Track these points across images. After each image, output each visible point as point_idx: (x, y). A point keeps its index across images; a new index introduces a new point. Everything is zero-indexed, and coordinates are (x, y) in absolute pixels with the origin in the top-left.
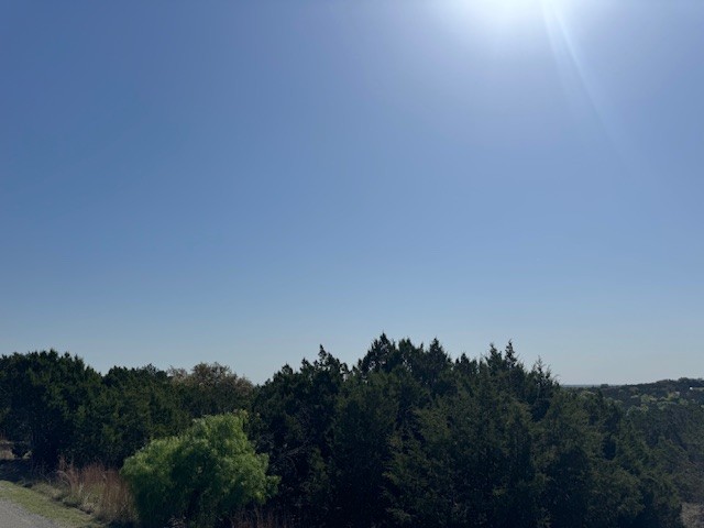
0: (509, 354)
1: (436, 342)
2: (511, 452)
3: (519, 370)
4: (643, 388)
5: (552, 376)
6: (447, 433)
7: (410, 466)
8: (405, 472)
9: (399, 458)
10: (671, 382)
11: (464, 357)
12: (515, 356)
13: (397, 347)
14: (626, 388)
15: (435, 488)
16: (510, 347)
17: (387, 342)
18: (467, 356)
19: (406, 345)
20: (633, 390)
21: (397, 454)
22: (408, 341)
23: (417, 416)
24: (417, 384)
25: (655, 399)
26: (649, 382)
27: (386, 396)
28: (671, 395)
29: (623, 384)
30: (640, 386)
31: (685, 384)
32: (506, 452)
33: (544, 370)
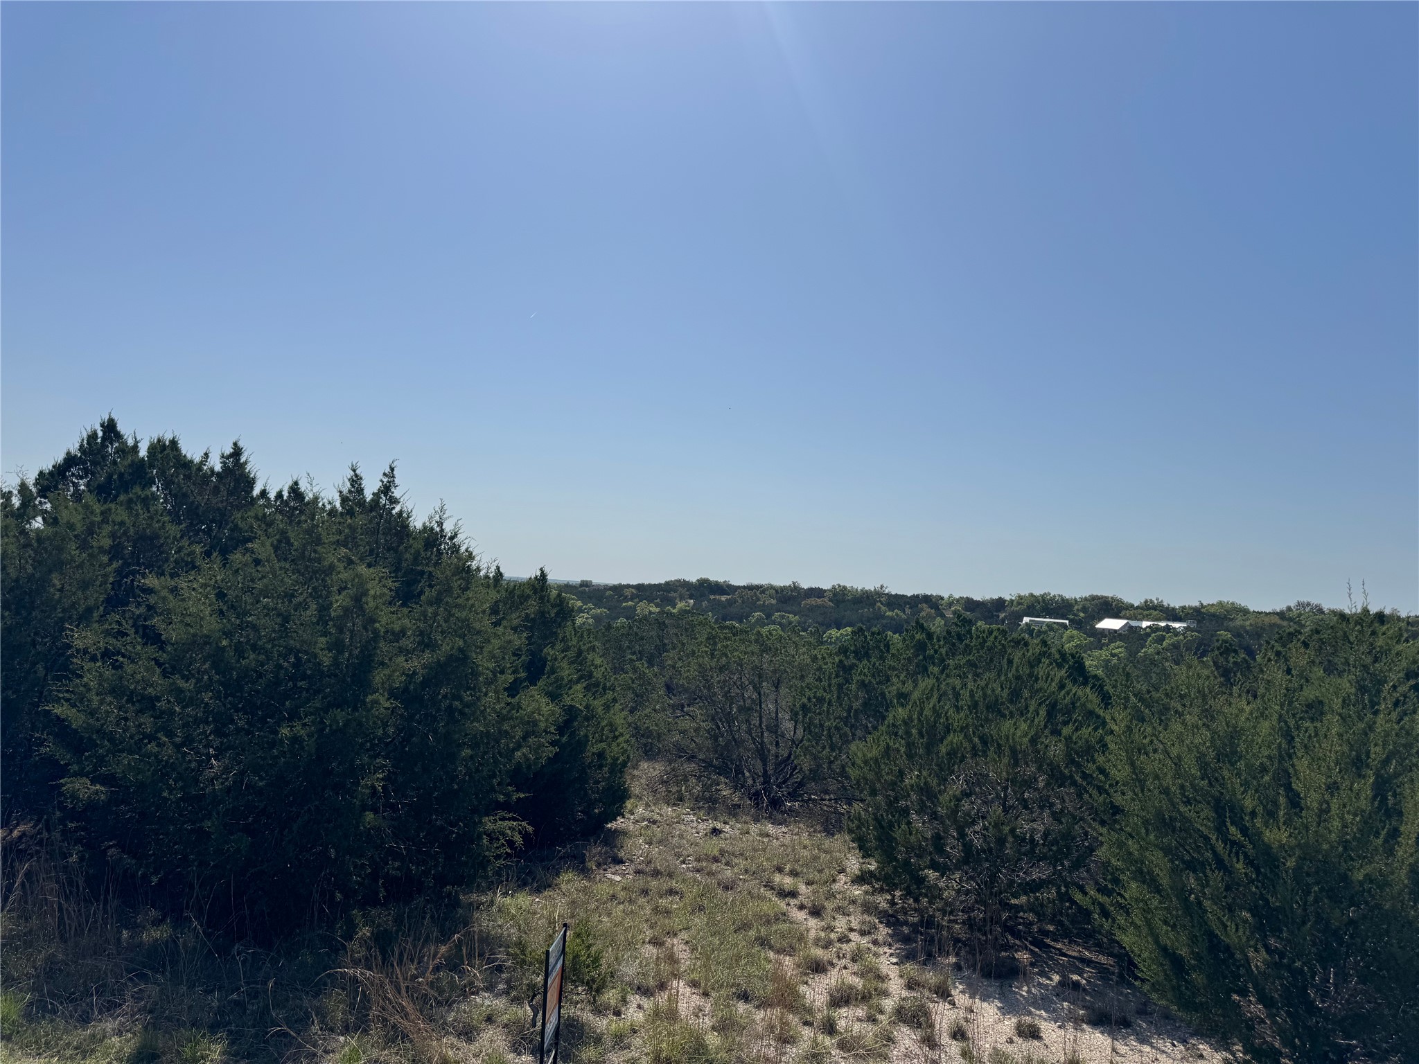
0: (386, 489)
1: (237, 452)
2: (335, 659)
3: (401, 523)
4: (644, 592)
5: (460, 537)
6: (211, 624)
7: (116, 690)
8: (102, 702)
9: (93, 675)
10: (685, 584)
11: (294, 489)
12: (397, 493)
13: (143, 453)
14: (618, 589)
15: (170, 734)
16: (391, 474)
17: (119, 436)
18: (303, 486)
19: (166, 451)
20: (627, 592)
21: (88, 665)
22: (174, 443)
23: (150, 591)
24: (173, 530)
25: (657, 610)
26: (653, 582)
27: (84, 546)
28: (680, 605)
29: (616, 582)
30: (640, 587)
31: (705, 589)
32: (326, 659)
33: (448, 527)
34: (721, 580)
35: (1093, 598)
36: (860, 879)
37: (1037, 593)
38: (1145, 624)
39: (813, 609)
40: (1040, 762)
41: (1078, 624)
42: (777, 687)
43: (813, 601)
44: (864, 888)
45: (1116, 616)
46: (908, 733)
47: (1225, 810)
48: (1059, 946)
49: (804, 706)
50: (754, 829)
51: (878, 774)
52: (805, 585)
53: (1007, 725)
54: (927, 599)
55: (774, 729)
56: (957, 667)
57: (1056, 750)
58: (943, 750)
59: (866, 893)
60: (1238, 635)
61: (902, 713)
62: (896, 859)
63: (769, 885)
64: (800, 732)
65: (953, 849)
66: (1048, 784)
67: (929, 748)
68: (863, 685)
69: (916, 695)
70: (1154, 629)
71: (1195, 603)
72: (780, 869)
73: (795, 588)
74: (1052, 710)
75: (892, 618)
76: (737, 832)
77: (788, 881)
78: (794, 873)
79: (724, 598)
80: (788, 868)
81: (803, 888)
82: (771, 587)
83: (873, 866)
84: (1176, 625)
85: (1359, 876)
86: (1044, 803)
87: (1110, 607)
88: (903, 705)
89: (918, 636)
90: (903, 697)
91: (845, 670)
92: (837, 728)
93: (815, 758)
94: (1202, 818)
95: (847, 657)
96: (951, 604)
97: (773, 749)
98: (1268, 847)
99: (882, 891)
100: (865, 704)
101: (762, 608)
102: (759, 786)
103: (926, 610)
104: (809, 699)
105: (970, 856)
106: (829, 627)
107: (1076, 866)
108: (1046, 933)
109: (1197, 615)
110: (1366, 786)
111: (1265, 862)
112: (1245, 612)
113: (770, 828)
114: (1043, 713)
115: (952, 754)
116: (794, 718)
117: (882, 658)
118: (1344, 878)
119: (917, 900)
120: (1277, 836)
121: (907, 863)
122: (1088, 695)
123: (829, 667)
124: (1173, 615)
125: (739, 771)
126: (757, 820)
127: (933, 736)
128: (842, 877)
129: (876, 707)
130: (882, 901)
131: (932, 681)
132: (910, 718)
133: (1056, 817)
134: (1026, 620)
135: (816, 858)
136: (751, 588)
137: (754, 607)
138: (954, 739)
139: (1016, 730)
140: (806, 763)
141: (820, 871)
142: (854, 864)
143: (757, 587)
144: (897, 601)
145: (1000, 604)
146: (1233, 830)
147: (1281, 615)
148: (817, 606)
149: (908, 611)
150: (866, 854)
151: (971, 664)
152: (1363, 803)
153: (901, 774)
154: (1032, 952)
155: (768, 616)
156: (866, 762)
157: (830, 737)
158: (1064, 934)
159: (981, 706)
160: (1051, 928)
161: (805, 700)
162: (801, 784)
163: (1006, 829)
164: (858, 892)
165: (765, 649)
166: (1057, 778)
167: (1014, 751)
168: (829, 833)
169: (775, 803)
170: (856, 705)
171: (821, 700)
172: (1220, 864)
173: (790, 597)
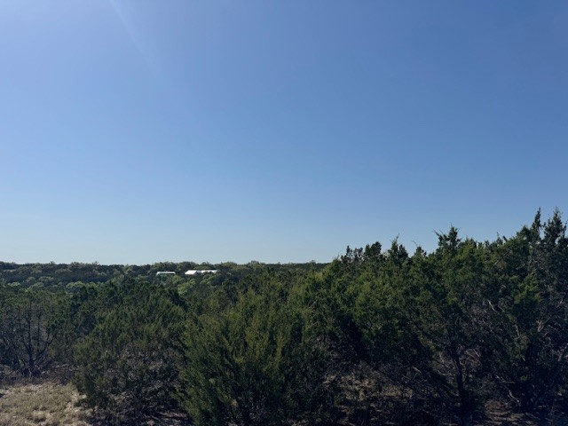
34: (10, 262)
35: (184, 263)
36: (77, 405)
37: (163, 262)
38: (203, 272)
39: (61, 274)
40: (159, 339)
41: (178, 273)
42: (39, 317)
43: (61, 270)
44: (80, 408)
45: (192, 269)
46: (103, 336)
47: (224, 353)
48: (166, 414)
49: (53, 326)
50: (23, 389)
51: (88, 357)
52: (57, 263)
53: (146, 327)
54: (117, 267)
55: (37, 338)
56: (128, 301)
57: (165, 334)
58: (118, 341)
59: (81, 410)
60: (233, 274)
61: (101, 327)
62: (95, 392)
63: (30, 418)
64: (51, 337)
65: (121, 383)
66: (162, 348)
67: (112, 341)
68: (84, 314)
69: (107, 318)
70: (206, 273)
71: (219, 263)
72: (36, 409)
73: (52, 264)
74: (165, 317)
75: (100, 276)
76: (13, 393)
77: (39, 414)
78: (44, 409)
79: (11, 271)
80: (41, 407)
81: (48, 415)
82: (39, 264)
83: (84, 397)
84: (213, 271)
85: (264, 370)
86: (161, 356)
87: (190, 266)
88: (101, 323)
89: (111, 289)
90: (102, 319)
91: (75, 307)
92: (71, 334)
93: (58, 349)
94: (216, 357)
95: (76, 301)
96: (127, 268)
97: (35, 347)
98: (237, 365)
99: (88, 407)
100: (85, 322)
101: (34, 275)
102: (27, 366)
103: (116, 272)
104: (56, 322)
105: (129, 385)
106: (69, 282)
107: (172, 380)
108: (160, 410)
109: (220, 267)
110: (266, 336)
111: (236, 369)
112: (236, 265)
113: (32, 387)
114: (161, 319)
115: (122, 342)
116: (48, 331)
117: (94, 299)
118: (260, 371)
119: (105, 409)
120: (239, 360)
121: (101, 393)
122: (179, 310)
123: (67, 307)
124: (212, 267)
125: (16, 361)
126: (25, 384)
127: (114, 335)
128: (69, 405)
129: (90, 322)
130: (88, 412)
131: (115, 311)
132: (105, 329)
133: (165, 361)
134: (158, 273)
135: (56, 398)
136: (27, 265)
137: (29, 274)
138: (124, 335)
139: (150, 328)
140: (53, 353)
141: (58, 404)
142: (75, 397)
143: (31, 265)
144: (103, 268)
145: (148, 267)
146: (226, 360)
147: (247, 266)
148: (64, 273)
149: (108, 272)
150: (81, 392)
151: (134, 299)
152: (265, 343)
153: (100, 354)
154: (154, 420)
155: (37, 278)
156: (82, 351)
157: (67, 338)
158: (167, 409)
159: (136, 321)
160: (162, 407)
161: (54, 323)
162: (50, 362)
163: (144, 371)
164: (77, 410)
165: (33, 300)
166: (166, 345)
167: (148, 337)
168: (64, 383)
169: (36, 374)
170: (80, 323)
171: (63, 322)
172: (221, 374)
173: (50, 269)
